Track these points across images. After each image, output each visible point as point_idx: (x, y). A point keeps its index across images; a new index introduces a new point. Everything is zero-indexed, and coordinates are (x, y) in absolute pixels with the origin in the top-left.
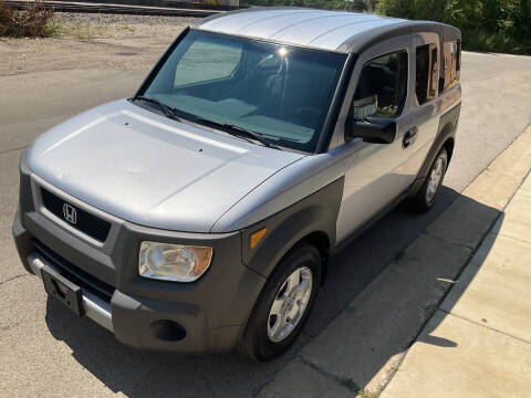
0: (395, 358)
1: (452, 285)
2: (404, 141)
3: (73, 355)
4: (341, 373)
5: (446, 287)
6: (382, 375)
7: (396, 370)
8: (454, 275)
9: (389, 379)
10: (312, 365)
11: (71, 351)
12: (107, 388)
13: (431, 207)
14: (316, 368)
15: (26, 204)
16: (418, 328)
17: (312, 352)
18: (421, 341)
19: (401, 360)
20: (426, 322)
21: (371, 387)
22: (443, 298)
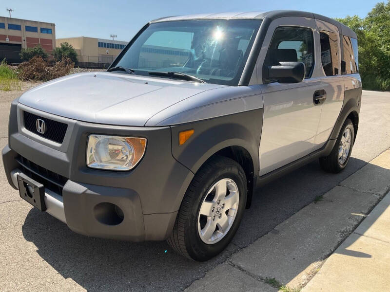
0: (314, 266)
1: (364, 218)
2: (314, 98)
3: (38, 251)
4: (266, 275)
5: (361, 218)
6: (302, 276)
7: (315, 273)
8: (366, 211)
9: (309, 280)
10: (239, 268)
11: (36, 249)
12: (60, 275)
13: (343, 169)
14: (243, 270)
15: (13, 128)
16: (335, 244)
17: (240, 259)
18: (336, 253)
19: (321, 266)
20: (342, 242)
21: (292, 284)
22: (356, 226)
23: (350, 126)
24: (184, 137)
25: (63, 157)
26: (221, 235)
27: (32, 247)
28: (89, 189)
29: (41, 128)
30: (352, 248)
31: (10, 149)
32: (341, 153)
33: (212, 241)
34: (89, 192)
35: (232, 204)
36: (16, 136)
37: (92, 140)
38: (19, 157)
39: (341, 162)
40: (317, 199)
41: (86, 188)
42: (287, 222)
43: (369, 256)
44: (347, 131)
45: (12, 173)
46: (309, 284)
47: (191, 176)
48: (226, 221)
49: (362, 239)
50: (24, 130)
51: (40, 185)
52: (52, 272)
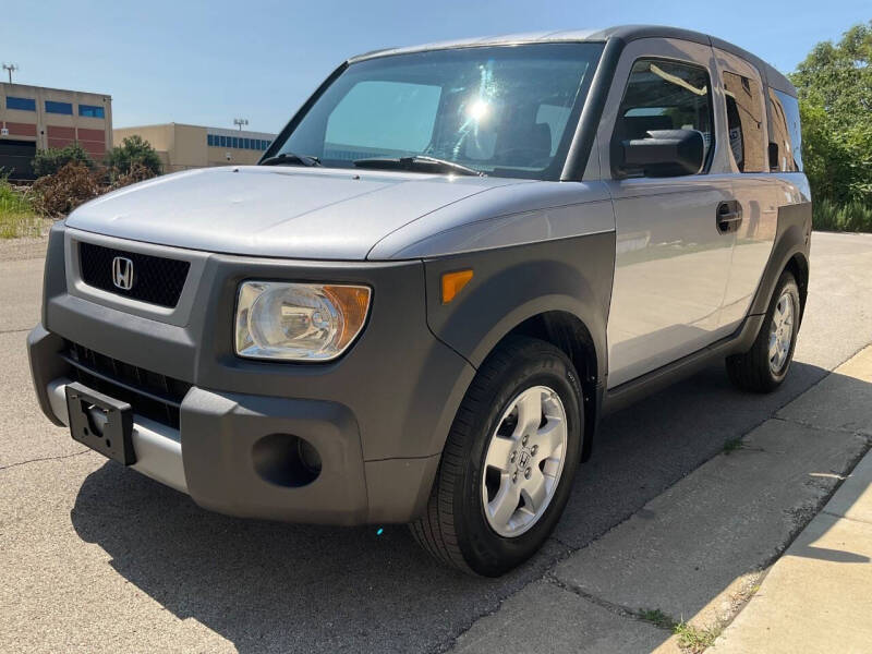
0: (743, 582)
1: (840, 483)
2: (719, 218)
3: (110, 563)
4: (637, 604)
5: (833, 483)
6: (722, 603)
7: (750, 597)
8: (843, 468)
9: (737, 611)
10: (577, 590)
11: (109, 558)
12: (167, 611)
13: (779, 384)
14: (585, 596)
16: (785, 537)
17: (576, 570)
18: (789, 554)
19: (760, 582)
20: (798, 533)
21: (703, 620)
22: (826, 500)
23: (791, 287)
24: (452, 285)
25: (180, 335)
26: (530, 518)
27: (98, 555)
28: (240, 404)
29: (124, 279)
30: (822, 543)
31: (48, 333)
32: (775, 349)
33: (511, 530)
34: (242, 410)
35: (553, 447)
36: (62, 301)
37: (248, 295)
38: (67, 347)
39: (775, 368)
40: (730, 447)
41: (233, 404)
42: (670, 493)
43: (865, 560)
44: (785, 298)
45: (50, 388)
46: (739, 620)
47: (469, 374)
48: (540, 484)
49: (842, 524)
50: (81, 286)
51: (122, 405)
52: (149, 607)
